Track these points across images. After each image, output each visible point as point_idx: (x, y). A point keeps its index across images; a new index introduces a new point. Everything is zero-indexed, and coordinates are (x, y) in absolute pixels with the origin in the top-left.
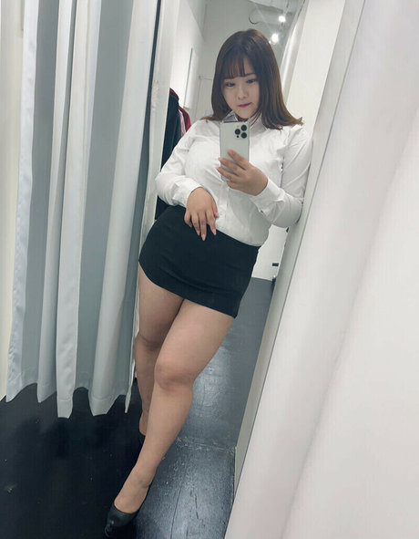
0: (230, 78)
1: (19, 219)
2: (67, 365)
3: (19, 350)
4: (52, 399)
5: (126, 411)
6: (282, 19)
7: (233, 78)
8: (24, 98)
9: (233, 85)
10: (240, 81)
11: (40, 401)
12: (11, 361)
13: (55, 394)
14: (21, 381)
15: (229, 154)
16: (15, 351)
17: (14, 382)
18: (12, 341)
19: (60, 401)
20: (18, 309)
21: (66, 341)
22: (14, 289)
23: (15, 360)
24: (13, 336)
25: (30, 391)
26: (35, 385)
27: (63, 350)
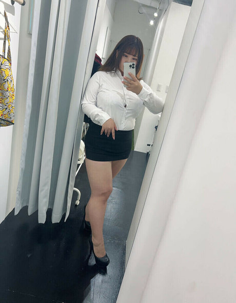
2: (45, 197)
3: (20, 190)
4: (36, 213)
5: (65, 221)
6: (156, 15)
8: (30, 69)
11: (29, 215)
12: (18, 195)
13: (37, 211)
14: (20, 205)
15: (129, 74)
17: (18, 205)
19: (40, 215)
20: (22, 169)
21: (45, 185)
24: (19, 182)
25: (24, 209)
26: (27, 207)
27: (42, 190)
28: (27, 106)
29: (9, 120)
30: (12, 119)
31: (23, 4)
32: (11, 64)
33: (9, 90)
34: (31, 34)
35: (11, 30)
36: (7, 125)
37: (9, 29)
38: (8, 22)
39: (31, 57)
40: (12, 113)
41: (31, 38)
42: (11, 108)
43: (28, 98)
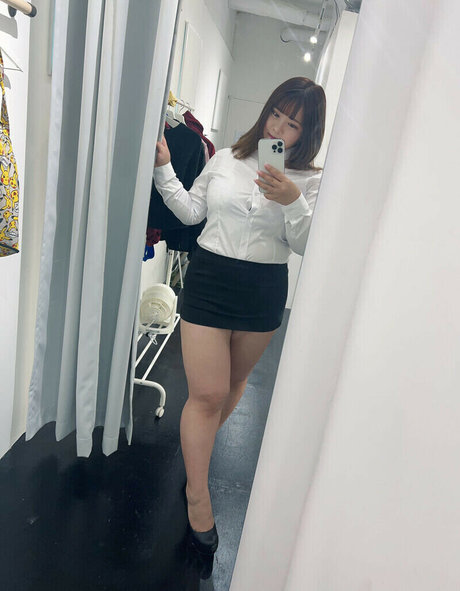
1: (43, 258)
2: (87, 402)
3: (38, 388)
4: (72, 437)
6: (314, 40)
8: (51, 142)
10: (284, 118)
11: (58, 438)
12: (31, 399)
13: (74, 432)
14: (40, 419)
15: (266, 168)
16: (36, 388)
17: (34, 420)
18: (32, 378)
19: (79, 440)
20: (40, 346)
21: (86, 379)
22: (37, 326)
23: (35, 398)
24: (34, 373)
25: (48, 429)
26: (53, 424)
27: (83, 387)
28: (46, 219)
29: (8, 242)
30: (13, 242)
31: (32, 14)
32: (8, 130)
33: (5, 182)
36: (5, 254)
40: (14, 230)
42: (10, 219)
43: (47, 201)
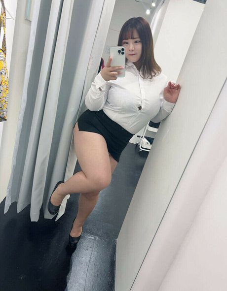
0: (126, 39)
1: (19, 122)
2: (38, 195)
7: (127, 39)
9: (127, 43)
10: (131, 41)
11: (18, 212)
12: (8, 193)
16: (10, 187)
17: (8, 203)
18: (9, 183)
21: (39, 184)
22: (13, 157)
27: (36, 189)
28: (22, 101)
29: (1, 116)
30: (4, 115)
32: (5, 54)
33: (3, 84)
34: (31, 21)
35: (8, 16)
37: (5, 15)
38: (4, 8)
39: (29, 47)
40: (5, 109)
41: (30, 25)
42: (4, 103)
43: (24, 92)
